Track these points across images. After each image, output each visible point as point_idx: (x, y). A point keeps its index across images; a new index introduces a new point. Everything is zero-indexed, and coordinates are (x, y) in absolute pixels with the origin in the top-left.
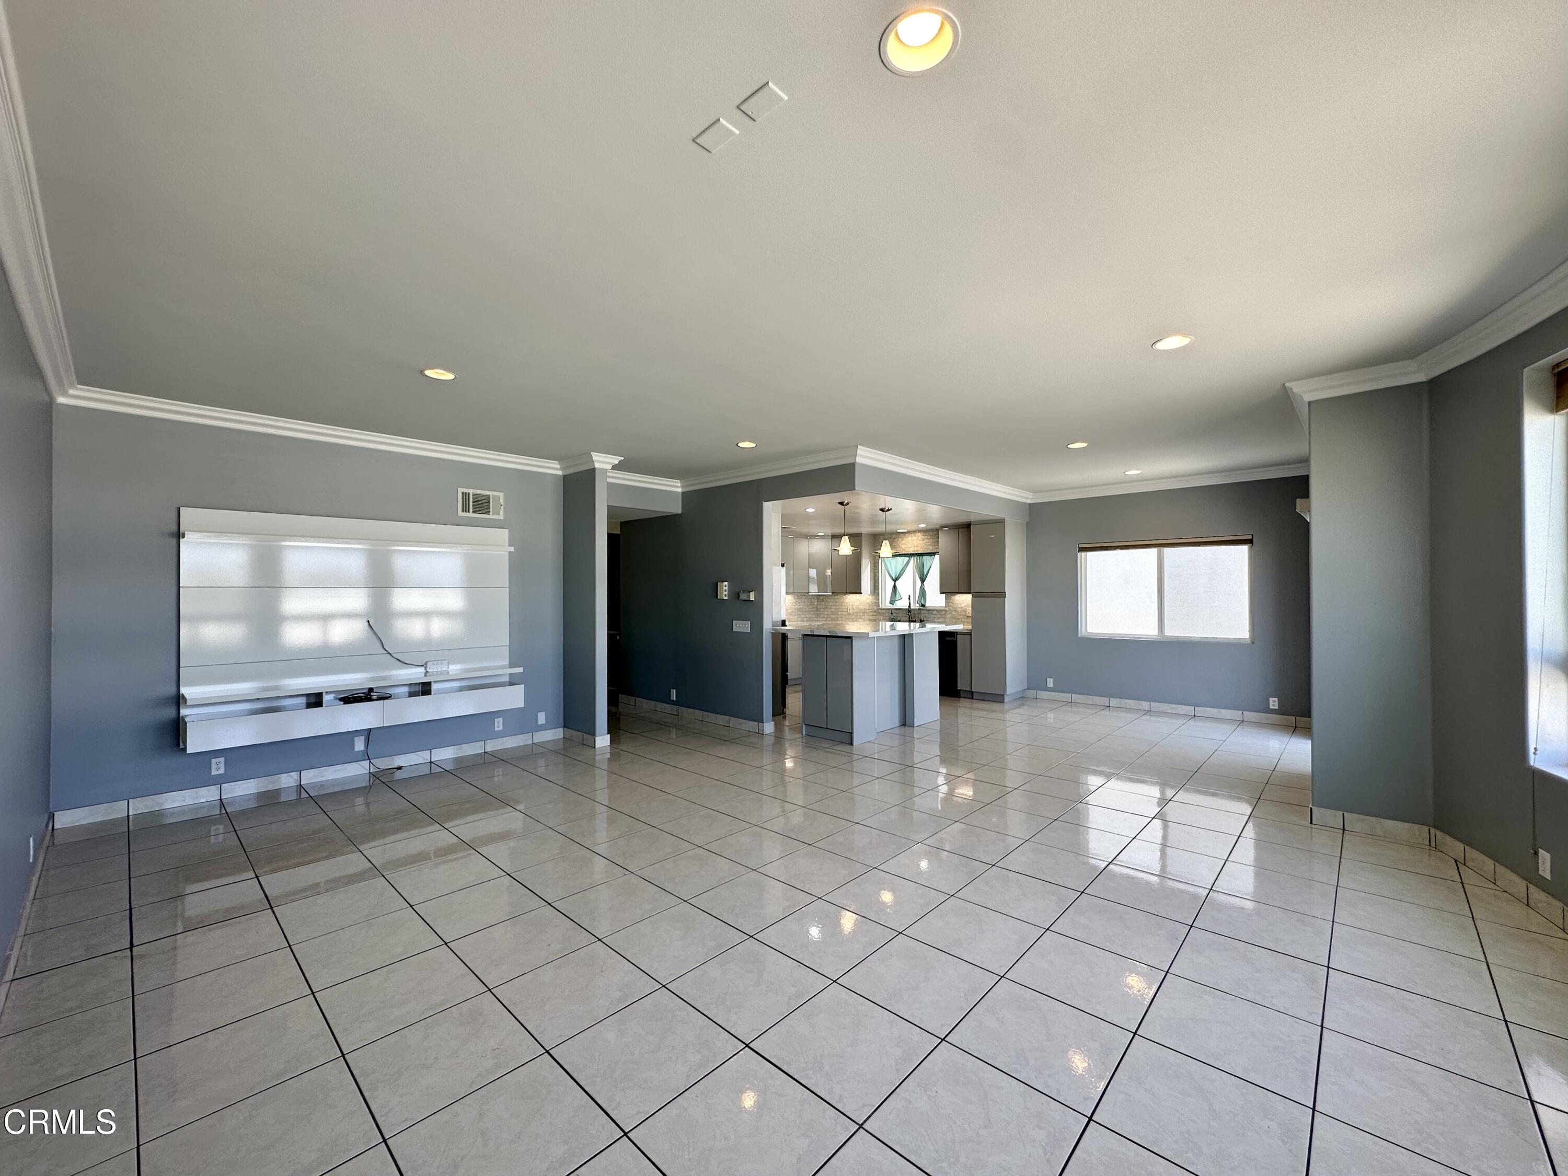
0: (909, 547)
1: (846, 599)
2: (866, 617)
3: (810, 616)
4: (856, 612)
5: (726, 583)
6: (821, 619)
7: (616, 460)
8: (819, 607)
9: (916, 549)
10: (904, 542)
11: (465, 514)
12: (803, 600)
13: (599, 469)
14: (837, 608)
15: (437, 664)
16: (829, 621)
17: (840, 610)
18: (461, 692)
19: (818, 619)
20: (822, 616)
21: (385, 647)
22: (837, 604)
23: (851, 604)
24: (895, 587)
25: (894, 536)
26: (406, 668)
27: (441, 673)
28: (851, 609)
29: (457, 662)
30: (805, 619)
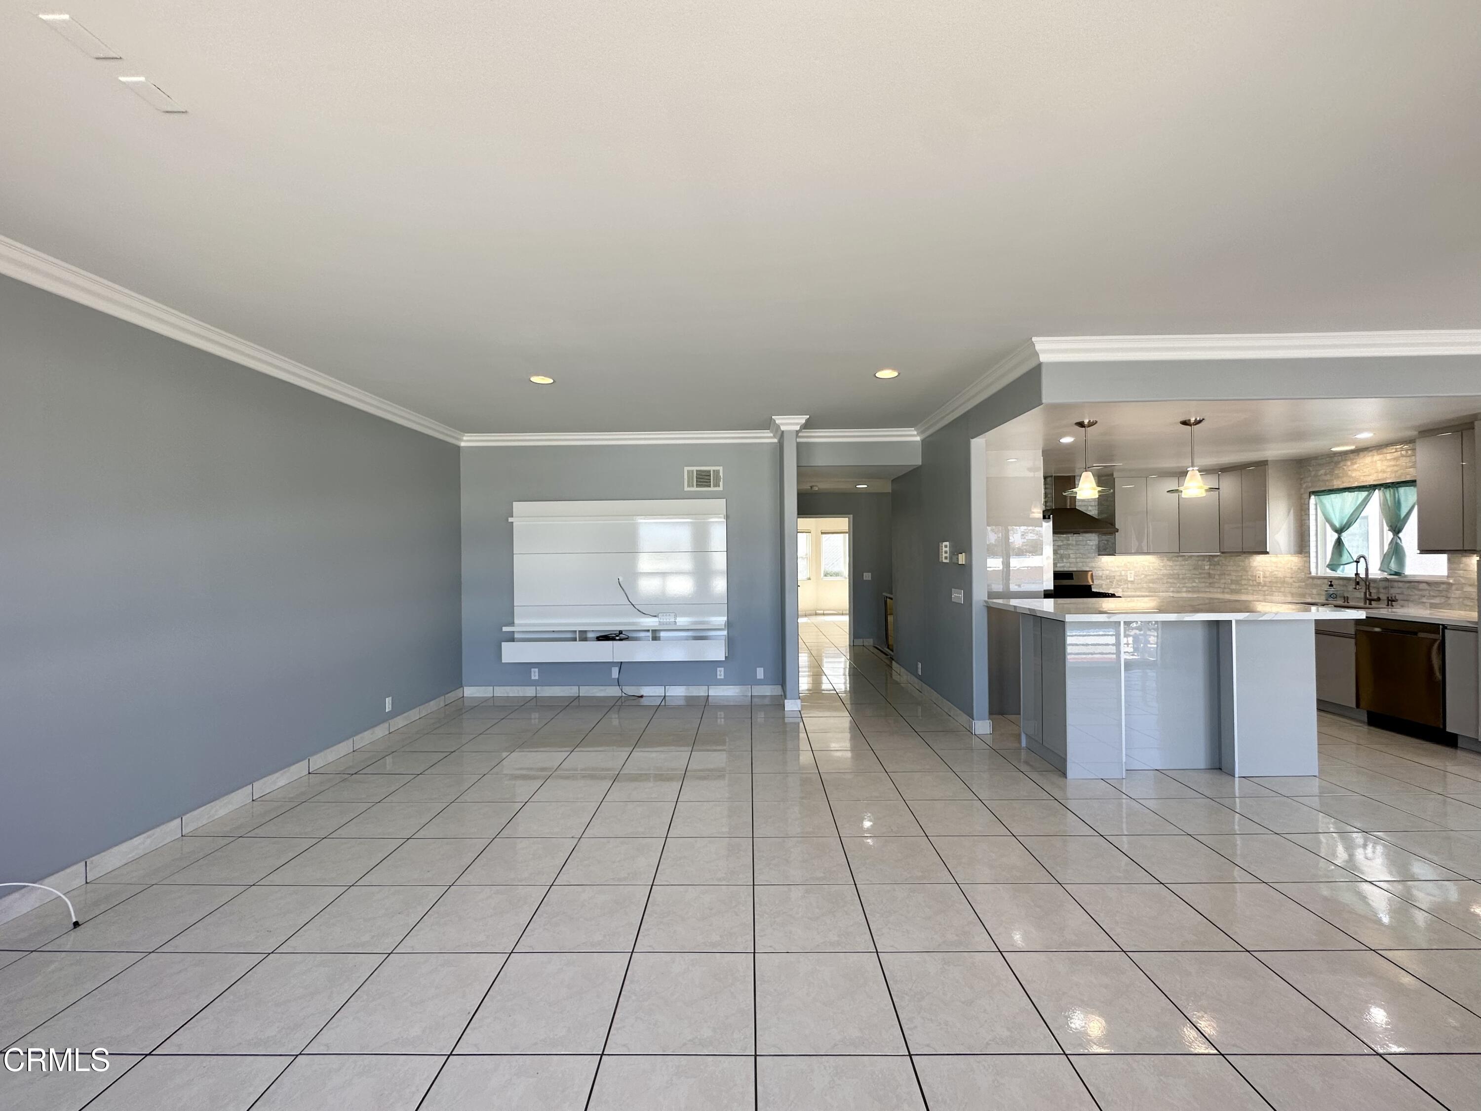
0: (1367, 473)
1: (1254, 561)
2: (1287, 590)
3: (1194, 584)
4: (1270, 582)
5: (947, 543)
6: (1215, 590)
7: (802, 419)
8: (1212, 572)
9: (1381, 476)
10: (1355, 466)
11: (689, 489)
12: (1178, 563)
13: (787, 431)
14: (1240, 574)
15: (666, 615)
16: (1227, 593)
17: (1244, 577)
18: (686, 641)
19: (1211, 590)
20: (1217, 585)
21: (630, 599)
22: (1239, 569)
23: (1261, 569)
24: (1339, 543)
25: (1336, 459)
26: (645, 617)
27: (670, 623)
28: (1261, 576)
29: (684, 614)
30: (1184, 589)
